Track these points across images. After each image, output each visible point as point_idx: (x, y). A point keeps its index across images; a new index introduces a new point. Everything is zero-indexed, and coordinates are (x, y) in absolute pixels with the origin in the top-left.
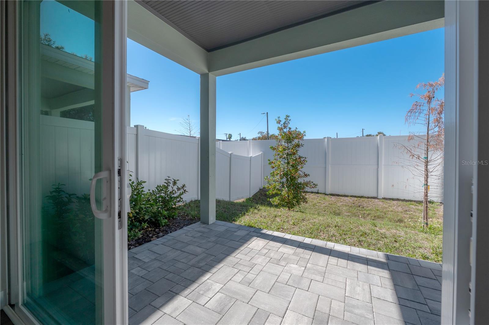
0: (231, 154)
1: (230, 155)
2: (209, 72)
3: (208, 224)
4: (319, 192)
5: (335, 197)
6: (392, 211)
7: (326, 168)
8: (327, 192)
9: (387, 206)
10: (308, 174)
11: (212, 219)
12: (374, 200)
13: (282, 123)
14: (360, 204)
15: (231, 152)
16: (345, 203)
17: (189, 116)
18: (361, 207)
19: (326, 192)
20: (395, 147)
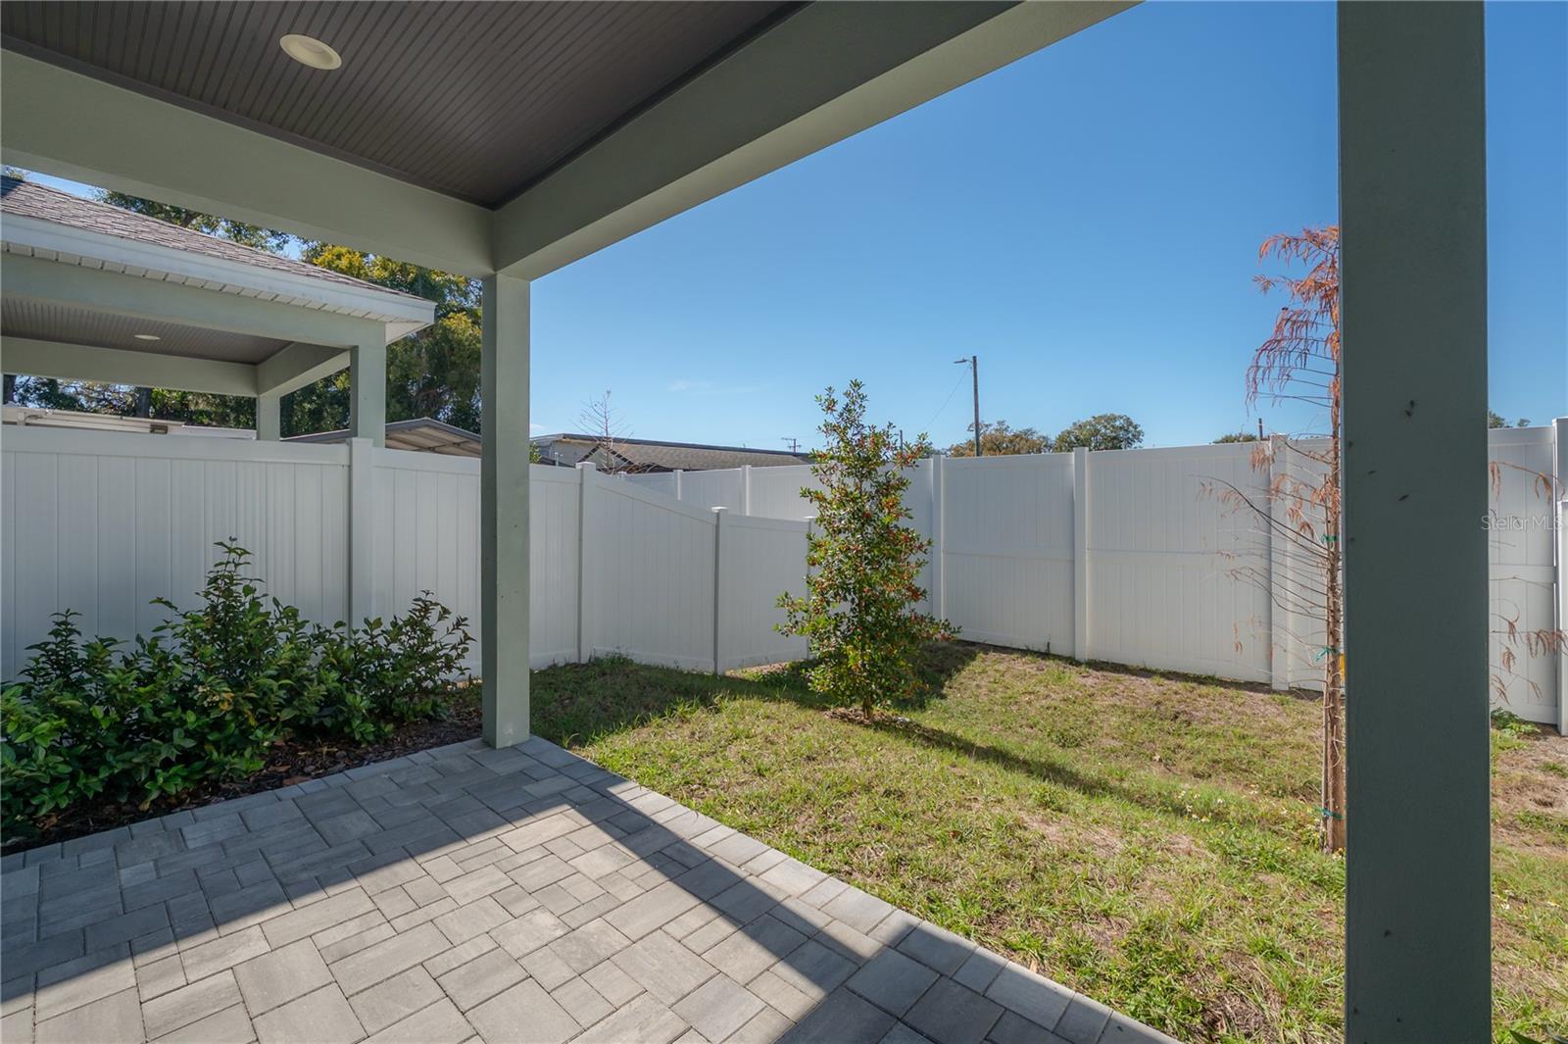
0: (718, 515)
1: (715, 516)
2: (495, 270)
3: (495, 748)
4: (1052, 651)
5: (1105, 673)
6: (1298, 747)
7: (1073, 562)
8: (1082, 654)
9: (1286, 722)
10: (924, 591)
11: (511, 731)
12: (1252, 694)
13: (839, 408)
14: (1182, 707)
15: (719, 508)
16: (1124, 701)
17: (609, 392)
18: (1182, 717)
19: (1076, 654)
20: (1207, 493)
